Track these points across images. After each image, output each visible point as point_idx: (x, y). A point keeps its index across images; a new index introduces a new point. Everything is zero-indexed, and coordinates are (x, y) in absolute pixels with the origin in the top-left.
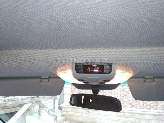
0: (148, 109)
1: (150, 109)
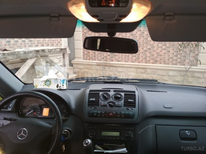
0: (174, 64)
1: (176, 64)
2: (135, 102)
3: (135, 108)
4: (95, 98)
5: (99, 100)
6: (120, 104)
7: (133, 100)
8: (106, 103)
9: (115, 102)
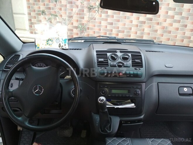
2: (142, 62)
3: (142, 67)
4: (104, 59)
5: (107, 61)
6: (128, 64)
7: (140, 60)
8: (116, 64)
9: (123, 62)
